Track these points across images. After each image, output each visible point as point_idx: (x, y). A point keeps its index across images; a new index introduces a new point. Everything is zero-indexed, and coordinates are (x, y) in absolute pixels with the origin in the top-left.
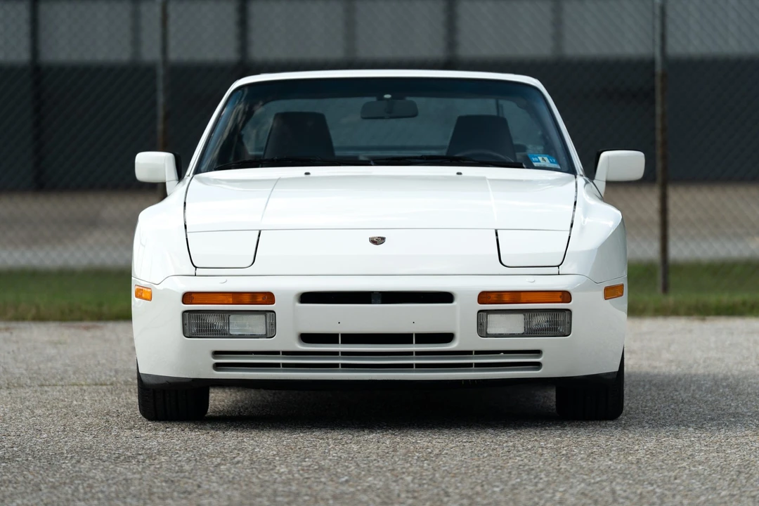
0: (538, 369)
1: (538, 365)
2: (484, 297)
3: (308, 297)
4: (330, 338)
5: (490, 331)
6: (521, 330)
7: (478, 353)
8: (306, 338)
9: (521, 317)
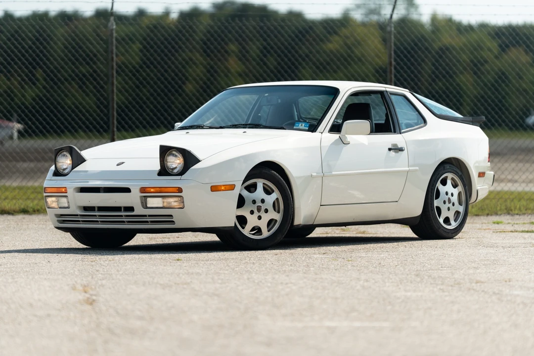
0: (174, 224)
1: (173, 222)
2: (143, 190)
3: (83, 190)
4: (92, 209)
5: (149, 205)
6: (161, 205)
7: (149, 216)
8: (86, 209)
9: (160, 199)
